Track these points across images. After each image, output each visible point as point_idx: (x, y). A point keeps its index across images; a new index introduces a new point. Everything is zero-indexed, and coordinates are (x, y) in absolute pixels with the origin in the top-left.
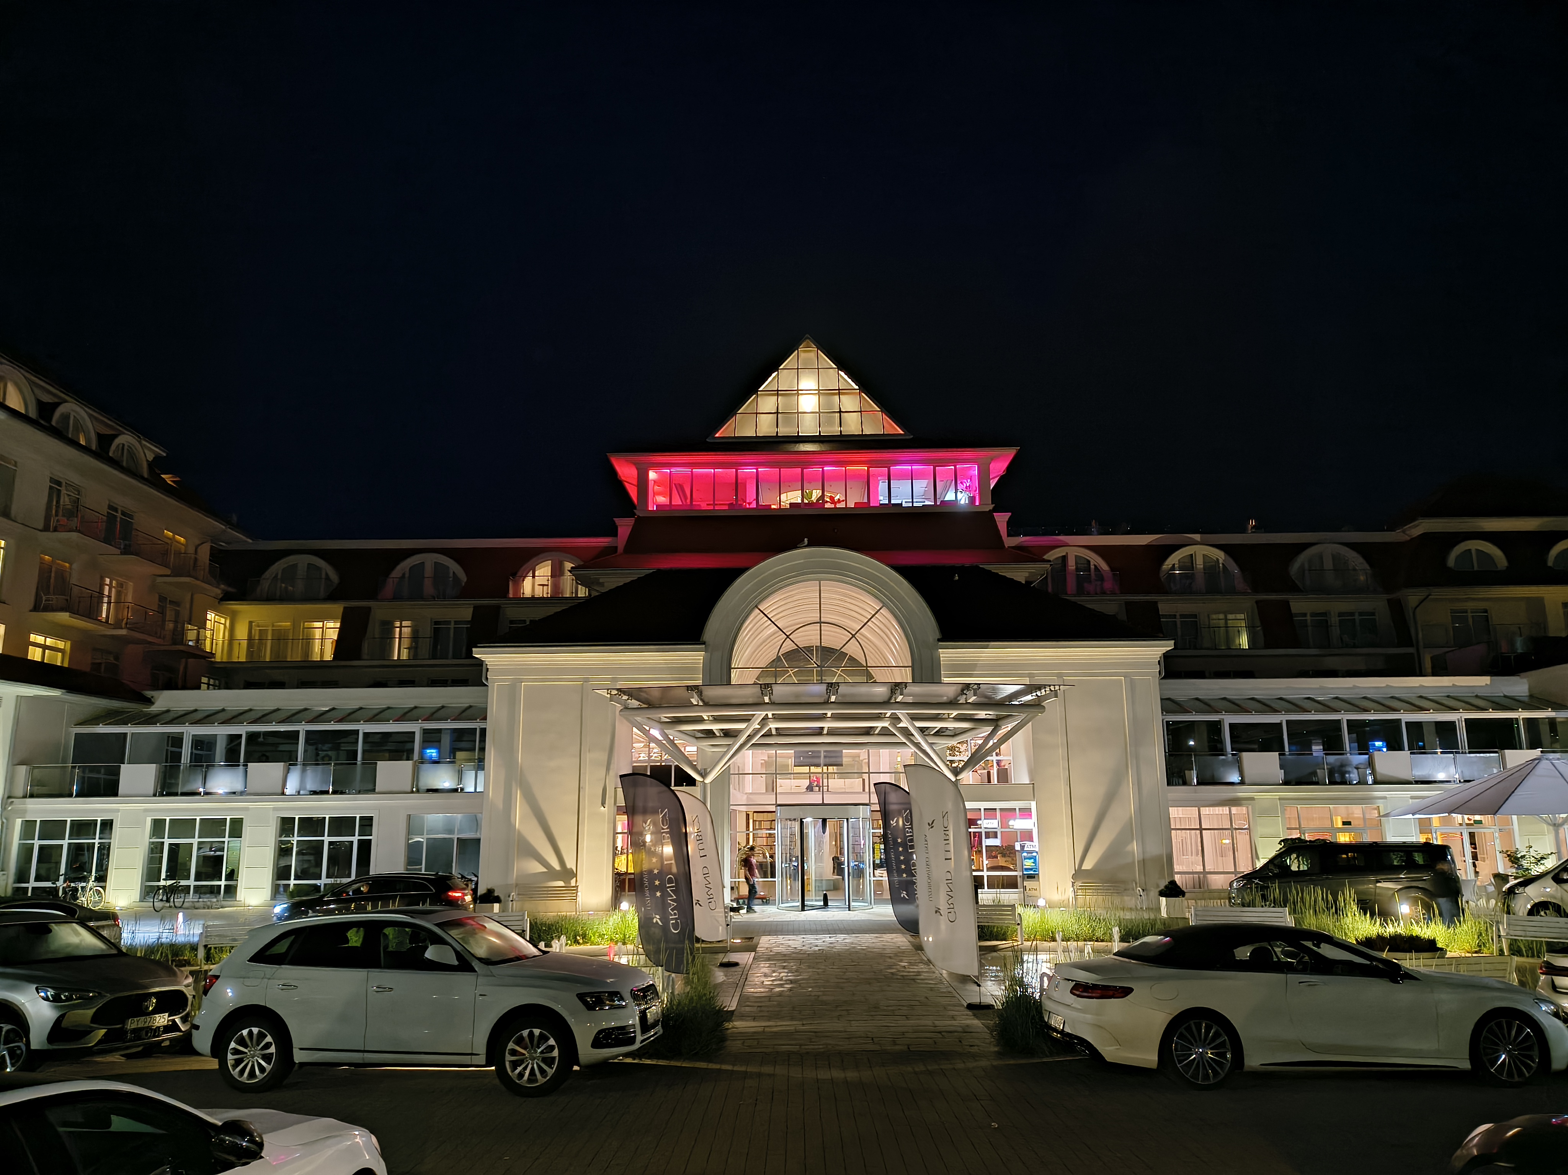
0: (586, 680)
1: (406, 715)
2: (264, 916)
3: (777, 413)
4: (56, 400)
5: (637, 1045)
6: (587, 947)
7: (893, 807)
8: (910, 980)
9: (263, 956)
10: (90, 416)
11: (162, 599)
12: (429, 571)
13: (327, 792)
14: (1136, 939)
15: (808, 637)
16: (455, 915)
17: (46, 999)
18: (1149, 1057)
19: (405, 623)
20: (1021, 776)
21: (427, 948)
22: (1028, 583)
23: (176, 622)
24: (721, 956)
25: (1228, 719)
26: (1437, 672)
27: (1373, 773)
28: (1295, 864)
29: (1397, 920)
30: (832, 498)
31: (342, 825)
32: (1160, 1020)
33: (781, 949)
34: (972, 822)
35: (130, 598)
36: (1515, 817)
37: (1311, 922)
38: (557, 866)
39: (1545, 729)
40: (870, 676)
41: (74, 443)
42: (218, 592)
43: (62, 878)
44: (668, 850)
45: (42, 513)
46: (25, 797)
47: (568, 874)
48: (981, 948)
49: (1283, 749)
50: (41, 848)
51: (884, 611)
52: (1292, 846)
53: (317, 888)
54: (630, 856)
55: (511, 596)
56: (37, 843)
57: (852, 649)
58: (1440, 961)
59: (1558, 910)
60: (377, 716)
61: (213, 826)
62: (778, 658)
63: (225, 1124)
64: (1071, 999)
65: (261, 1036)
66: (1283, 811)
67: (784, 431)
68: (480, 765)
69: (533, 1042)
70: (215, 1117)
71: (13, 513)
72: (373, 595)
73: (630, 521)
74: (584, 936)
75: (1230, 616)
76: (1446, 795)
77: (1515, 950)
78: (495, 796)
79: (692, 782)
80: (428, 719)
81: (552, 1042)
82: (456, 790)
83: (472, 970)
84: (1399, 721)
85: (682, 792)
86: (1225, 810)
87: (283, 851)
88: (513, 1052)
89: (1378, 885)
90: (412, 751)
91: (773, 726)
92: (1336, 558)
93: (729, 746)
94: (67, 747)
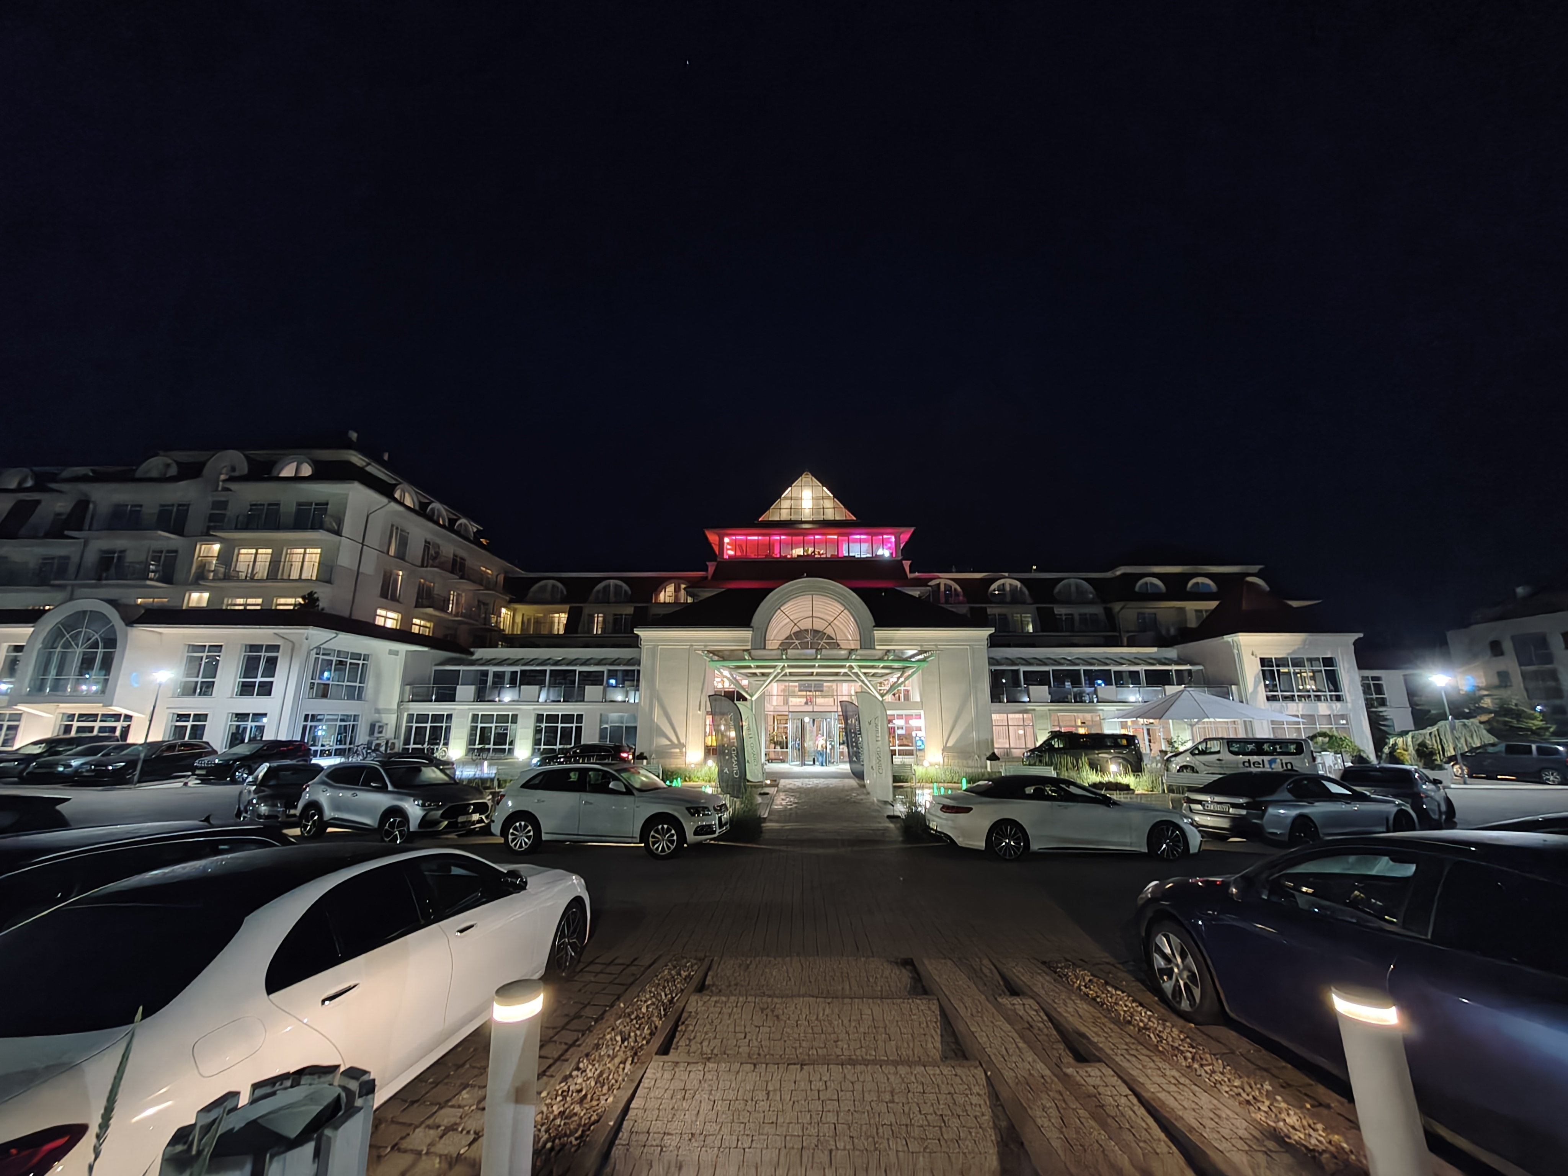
0: (691, 645)
1: (600, 662)
2: (529, 763)
3: (791, 509)
4: (429, 502)
5: (716, 835)
6: (691, 783)
7: (849, 714)
8: (858, 803)
9: (528, 785)
11: (480, 601)
12: (612, 589)
13: (560, 701)
14: (974, 783)
15: (806, 625)
16: (626, 766)
17: (418, 805)
18: (981, 844)
19: (600, 615)
20: (916, 697)
21: (610, 782)
22: (920, 597)
23: (486, 614)
24: (760, 789)
25: (1023, 669)
26: (1129, 645)
27: (1097, 697)
28: (1056, 744)
29: (1110, 774)
30: (819, 553)
31: (567, 718)
32: (987, 824)
33: (791, 786)
34: (890, 721)
35: (463, 601)
36: (1171, 721)
37: (1065, 775)
38: (675, 741)
39: (1186, 675)
40: (838, 645)
41: (437, 523)
42: (508, 598)
43: (426, 743)
44: (733, 734)
45: (420, 560)
46: (409, 702)
47: (681, 746)
48: (894, 787)
50: (417, 728)
51: (846, 611)
52: (1055, 735)
53: (555, 750)
54: (714, 737)
55: (654, 601)
56: (415, 725)
57: (829, 631)
58: (1133, 796)
59: (1193, 770)
60: (586, 663)
61: (503, 718)
62: (790, 635)
63: (509, 872)
64: (941, 814)
65: (526, 826)
66: (1050, 716)
67: (793, 518)
68: (637, 688)
69: (664, 832)
70: (503, 869)
71: (407, 558)
72: (585, 601)
73: (715, 563)
74: (689, 778)
75: (1023, 615)
76: (1136, 708)
77: (1171, 790)
78: (645, 706)
79: (745, 699)
80: (611, 664)
81: (673, 832)
82: (625, 702)
83: (632, 794)
85: (740, 704)
86: (1021, 716)
87: (538, 731)
88: (653, 837)
89: (1100, 755)
90: (603, 681)
91: (788, 671)
92: (1077, 586)
93: (765, 681)
94: (430, 676)
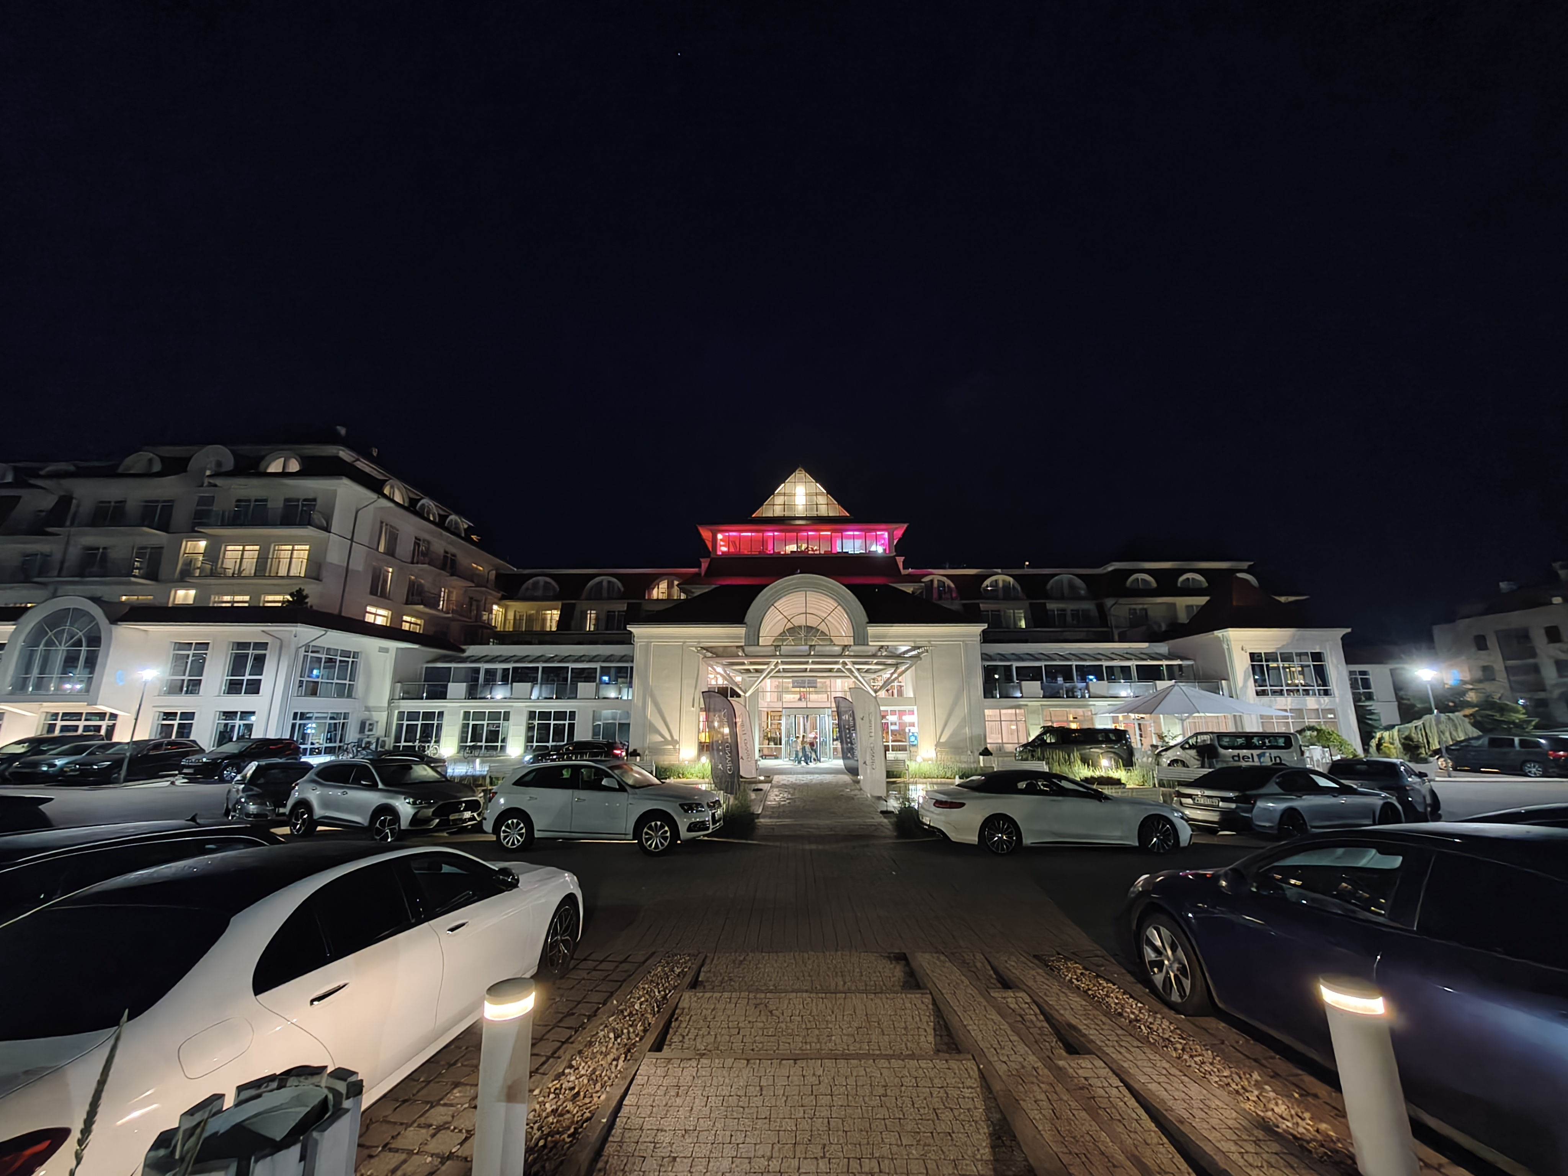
0: (684, 642)
1: (592, 660)
2: (520, 761)
3: (784, 505)
4: (419, 498)
5: (710, 831)
6: (684, 780)
7: (843, 710)
8: (851, 798)
9: (520, 782)
10: (436, 506)
11: (471, 598)
12: (605, 584)
13: (552, 698)
14: (967, 778)
15: (799, 621)
16: (619, 763)
17: (409, 803)
18: (974, 839)
19: (592, 612)
20: (909, 693)
21: (603, 779)
22: (913, 593)
23: (477, 610)
24: (754, 785)
25: (1016, 664)
27: (1089, 692)
28: (1049, 739)
29: (1101, 768)
30: (812, 548)
31: (560, 715)
32: (979, 820)
33: (785, 782)
34: (884, 717)
35: (454, 598)
36: (1161, 716)
37: (1056, 769)
38: (669, 738)
39: (1176, 669)
40: (831, 641)
41: (428, 520)
42: (499, 595)
43: (417, 741)
44: (726, 730)
45: (410, 557)
46: (399, 699)
47: (675, 742)
48: (888, 782)
49: (1042, 680)
50: (407, 725)
51: (839, 607)
52: (1047, 730)
53: (547, 747)
54: (707, 734)
55: (647, 598)
56: (405, 723)
57: (823, 627)
58: (1124, 790)
59: (1184, 764)
60: (579, 659)
61: (494, 716)
62: (784, 632)
63: (500, 870)
64: (933, 808)
65: (518, 824)
66: (1042, 711)
67: (787, 514)
68: (630, 685)
69: (656, 829)
70: (495, 866)
71: (396, 555)
72: (578, 598)
73: (707, 560)
74: (683, 774)
75: (1016, 611)
76: (1127, 703)
77: (1161, 785)
78: (638, 702)
79: (739, 696)
80: (604, 661)
81: (666, 828)
82: (618, 698)
83: (626, 791)
84: (1102, 666)
85: (733, 700)
86: (1013, 711)
87: (530, 728)
88: (647, 834)
89: (1092, 750)
90: (595, 678)
91: (781, 667)
92: (1069, 581)
93: (758, 677)
94: (421, 674)
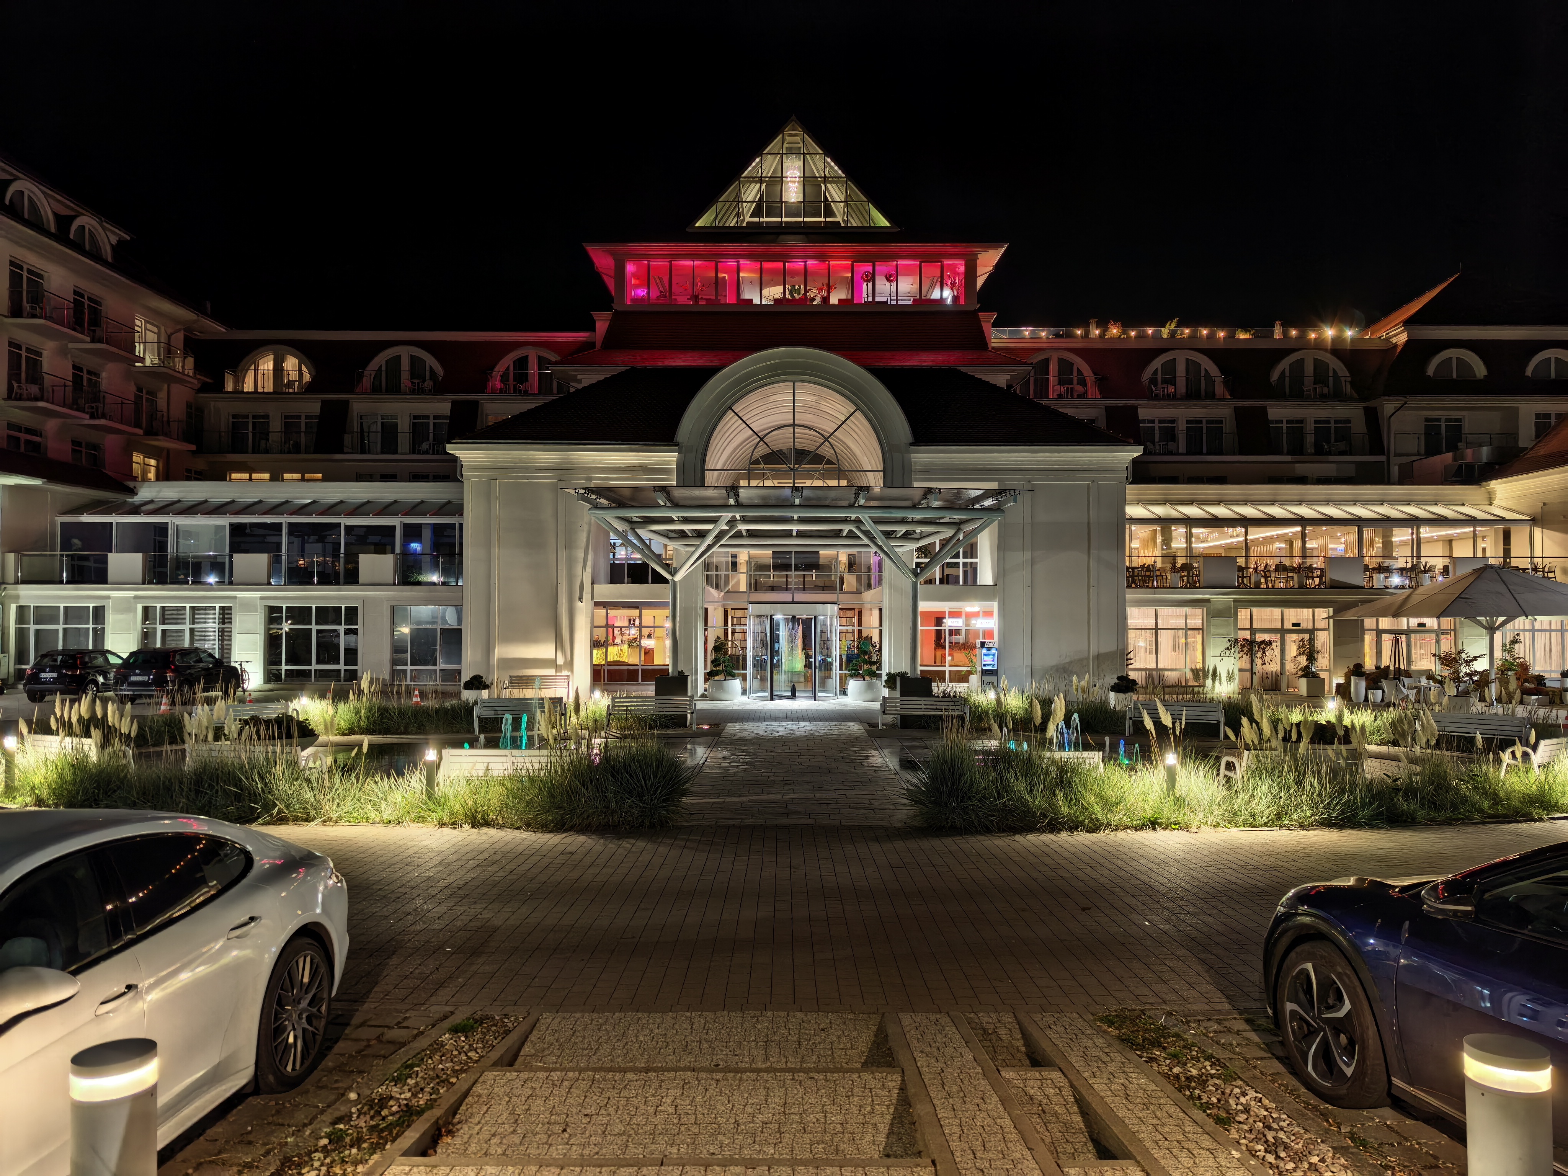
0: (560, 479)
1: (385, 510)
3: (761, 202)
4: (8, 177)
11: (139, 389)
12: (405, 361)
15: (781, 440)
20: (988, 577)
22: (1007, 386)
26: (1403, 480)
30: (814, 296)
31: (327, 614)
33: (744, 735)
42: (195, 382)
46: (16, 583)
50: (37, 632)
51: (858, 414)
55: (489, 391)
56: (33, 628)
60: (359, 510)
62: (750, 460)
66: (1236, 613)
67: (766, 220)
72: (350, 388)
73: (608, 316)
79: (661, 580)
80: (407, 514)
86: (1181, 611)
87: (273, 638)
90: (393, 545)
91: (743, 527)
94: (53, 535)
